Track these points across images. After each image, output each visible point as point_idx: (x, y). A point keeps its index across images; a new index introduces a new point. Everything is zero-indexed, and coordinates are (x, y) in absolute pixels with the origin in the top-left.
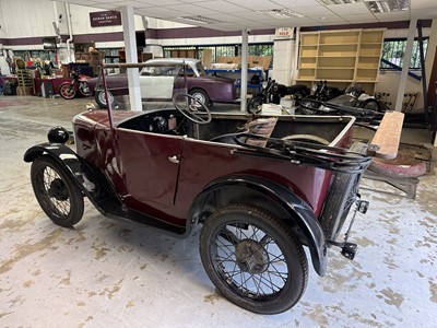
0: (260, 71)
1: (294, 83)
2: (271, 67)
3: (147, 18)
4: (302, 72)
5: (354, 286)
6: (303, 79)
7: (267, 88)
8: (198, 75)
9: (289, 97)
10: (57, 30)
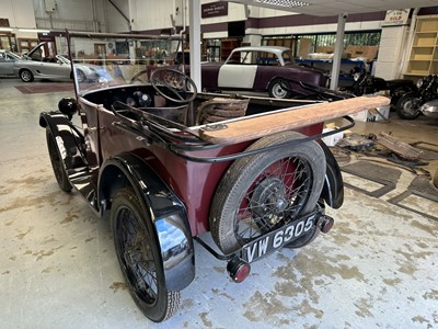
0: (362, 63)
1: (402, 78)
2: (376, 58)
3: (250, 7)
4: (413, 64)
5: (287, 322)
6: (414, 73)
7: (359, 80)
8: (283, 64)
9: (383, 92)
10: (173, 22)
